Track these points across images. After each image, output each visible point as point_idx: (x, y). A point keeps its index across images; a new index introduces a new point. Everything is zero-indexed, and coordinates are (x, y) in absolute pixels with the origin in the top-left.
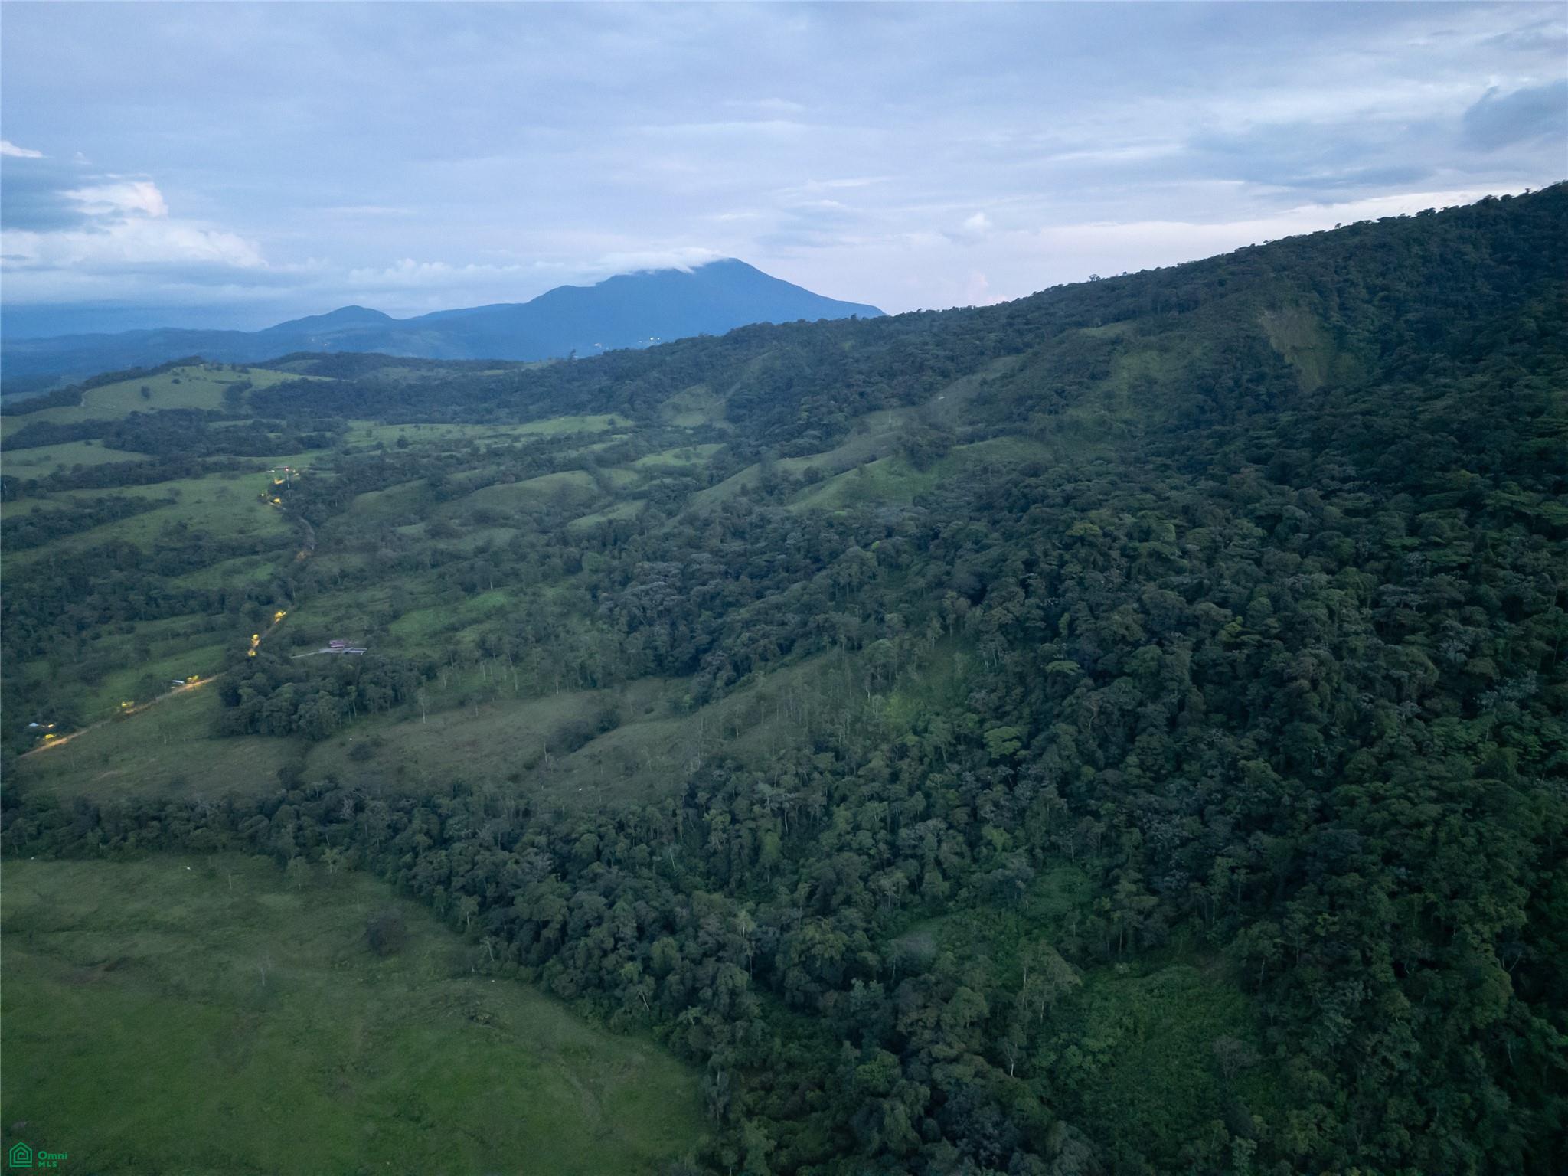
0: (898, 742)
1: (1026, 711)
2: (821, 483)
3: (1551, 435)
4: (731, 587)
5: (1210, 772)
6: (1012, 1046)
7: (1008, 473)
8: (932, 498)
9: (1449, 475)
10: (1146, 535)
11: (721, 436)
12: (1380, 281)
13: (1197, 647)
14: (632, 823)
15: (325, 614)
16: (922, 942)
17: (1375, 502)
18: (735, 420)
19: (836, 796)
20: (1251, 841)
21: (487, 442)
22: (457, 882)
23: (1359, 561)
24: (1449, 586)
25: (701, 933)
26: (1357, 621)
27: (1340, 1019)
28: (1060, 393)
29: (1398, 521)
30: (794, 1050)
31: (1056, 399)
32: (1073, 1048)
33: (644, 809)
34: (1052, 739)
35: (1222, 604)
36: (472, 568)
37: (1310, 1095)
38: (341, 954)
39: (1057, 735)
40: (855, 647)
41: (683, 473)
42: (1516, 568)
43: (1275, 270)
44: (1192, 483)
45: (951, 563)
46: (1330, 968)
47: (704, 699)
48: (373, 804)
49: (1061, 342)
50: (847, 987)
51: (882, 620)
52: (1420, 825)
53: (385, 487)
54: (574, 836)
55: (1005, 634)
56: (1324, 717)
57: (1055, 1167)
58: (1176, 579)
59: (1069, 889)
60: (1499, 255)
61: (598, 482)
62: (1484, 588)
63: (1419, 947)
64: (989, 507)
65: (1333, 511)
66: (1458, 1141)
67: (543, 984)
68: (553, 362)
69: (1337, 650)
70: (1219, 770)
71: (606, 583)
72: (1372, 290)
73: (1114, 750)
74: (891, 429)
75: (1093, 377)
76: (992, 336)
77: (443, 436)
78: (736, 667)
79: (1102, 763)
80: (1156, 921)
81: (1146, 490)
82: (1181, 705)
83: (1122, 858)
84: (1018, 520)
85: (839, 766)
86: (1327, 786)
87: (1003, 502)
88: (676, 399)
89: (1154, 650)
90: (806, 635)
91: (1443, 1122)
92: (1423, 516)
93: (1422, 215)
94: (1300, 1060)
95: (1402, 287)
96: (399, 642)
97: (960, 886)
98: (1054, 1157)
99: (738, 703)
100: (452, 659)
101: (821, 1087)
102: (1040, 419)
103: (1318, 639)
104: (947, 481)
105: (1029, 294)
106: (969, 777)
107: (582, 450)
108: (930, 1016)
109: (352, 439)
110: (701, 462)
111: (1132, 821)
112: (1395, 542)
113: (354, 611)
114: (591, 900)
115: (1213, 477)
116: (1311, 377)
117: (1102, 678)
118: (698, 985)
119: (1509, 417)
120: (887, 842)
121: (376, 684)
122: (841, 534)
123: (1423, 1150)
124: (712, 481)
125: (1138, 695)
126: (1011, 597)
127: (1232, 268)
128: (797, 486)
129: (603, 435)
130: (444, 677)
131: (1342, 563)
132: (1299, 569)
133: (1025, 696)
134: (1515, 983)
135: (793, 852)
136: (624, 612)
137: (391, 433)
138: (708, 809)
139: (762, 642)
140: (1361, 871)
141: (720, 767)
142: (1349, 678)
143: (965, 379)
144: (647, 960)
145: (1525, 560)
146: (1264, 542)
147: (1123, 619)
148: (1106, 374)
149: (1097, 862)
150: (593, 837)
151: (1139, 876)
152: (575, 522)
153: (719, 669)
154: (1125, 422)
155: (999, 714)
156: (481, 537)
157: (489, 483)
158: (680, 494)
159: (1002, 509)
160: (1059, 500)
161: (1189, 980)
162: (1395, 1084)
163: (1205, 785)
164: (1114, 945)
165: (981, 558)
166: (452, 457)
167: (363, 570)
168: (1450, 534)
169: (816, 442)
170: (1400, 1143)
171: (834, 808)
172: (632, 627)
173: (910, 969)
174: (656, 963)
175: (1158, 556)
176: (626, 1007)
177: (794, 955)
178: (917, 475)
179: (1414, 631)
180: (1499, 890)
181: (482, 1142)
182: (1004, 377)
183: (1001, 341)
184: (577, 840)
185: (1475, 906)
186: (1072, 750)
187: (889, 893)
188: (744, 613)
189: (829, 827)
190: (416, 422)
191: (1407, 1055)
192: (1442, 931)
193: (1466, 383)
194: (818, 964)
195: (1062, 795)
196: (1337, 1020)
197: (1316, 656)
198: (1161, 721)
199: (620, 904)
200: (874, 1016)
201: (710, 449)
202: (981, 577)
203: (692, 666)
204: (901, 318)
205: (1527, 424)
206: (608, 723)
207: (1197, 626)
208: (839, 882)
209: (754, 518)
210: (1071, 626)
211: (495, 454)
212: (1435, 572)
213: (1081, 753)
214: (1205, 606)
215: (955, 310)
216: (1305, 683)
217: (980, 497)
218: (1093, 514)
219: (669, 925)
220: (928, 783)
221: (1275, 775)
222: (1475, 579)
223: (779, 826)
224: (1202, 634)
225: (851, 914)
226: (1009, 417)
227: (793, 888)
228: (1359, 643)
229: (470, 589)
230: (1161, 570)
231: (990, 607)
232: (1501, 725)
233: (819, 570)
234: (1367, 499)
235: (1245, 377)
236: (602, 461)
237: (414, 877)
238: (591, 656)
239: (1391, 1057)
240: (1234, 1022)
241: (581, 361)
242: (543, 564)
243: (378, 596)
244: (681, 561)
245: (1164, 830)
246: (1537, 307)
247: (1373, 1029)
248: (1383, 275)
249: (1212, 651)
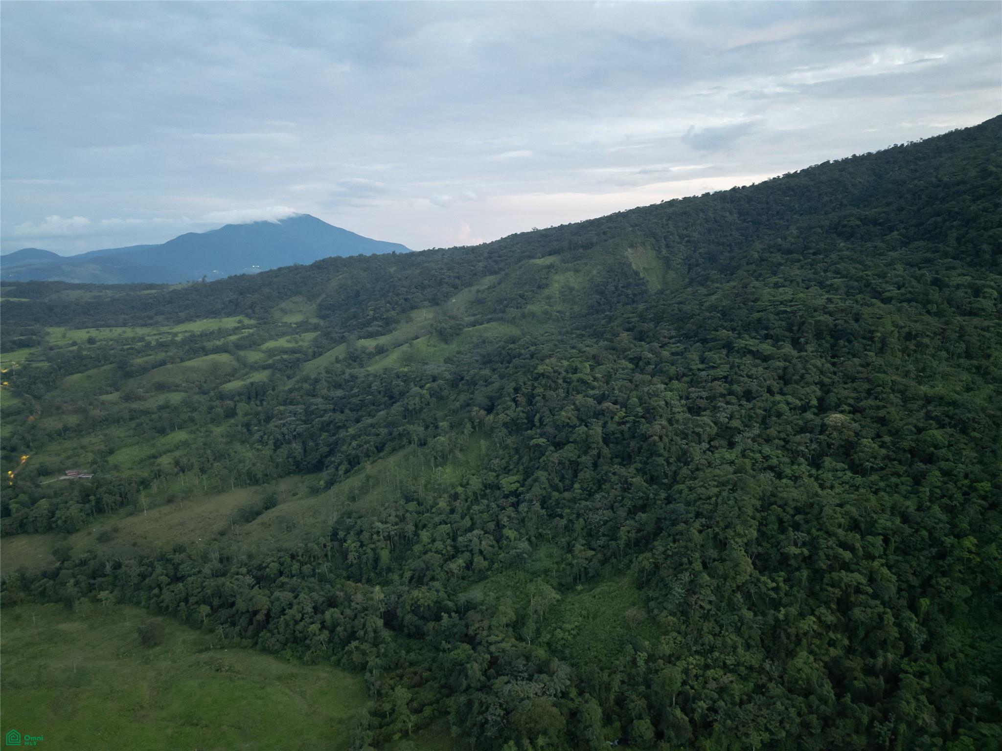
0: (452, 492)
1: (521, 468)
2: (385, 354)
3: (762, 311)
4: (339, 417)
5: (615, 487)
6: (529, 631)
7: (497, 343)
8: (455, 359)
9: (718, 333)
10: (575, 371)
11: (316, 328)
12: (685, 232)
13: (604, 426)
14: (300, 554)
15: (58, 455)
16: (476, 593)
17: (685, 348)
18: (324, 317)
19: (420, 525)
20: (637, 518)
21: (157, 337)
22: (192, 600)
23: (678, 377)
24: (720, 387)
25: (353, 604)
26: (679, 406)
27: (680, 590)
28: (522, 296)
29: (695, 356)
30: (412, 656)
31: (520, 300)
32: (559, 630)
33: (306, 545)
34: (536, 480)
35: (615, 403)
36: (160, 417)
37: (669, 628)
38: (122, 650)
39: (538, 478)
40: (423, 444)
41: (294, 351)
42: (749, 377)
43: (632, 226)
44: (597, 343)
45: (473, 393)
46: (675, 569)
47: (330, 484)
48: (127, 562)
49: (520, 268)
50: (438, 619)
51: (437, 427)
52: (710, 498)
53: (86, 370)
54: (264, 565)
55: (507, 428)
56: (666, 454)
57: (555, 677)
58: (591, 392)
59: (550, 556)
60: (742, 218)
61: (238, 360)
62: (735, 387)
63: (713, 553)
64: (490, 362)
65: (666, 353)
66: (733, 637)
67: (259, 646)
68: (190, 284)
69: (670, 421)
70: (620, 485)
71: (255, 421)
72: (682, 237)
73: (567, 482)
74: (425, 320)
75: (539, 287)
76: (480, 264)
77: (120, 335)
78: (350, 463)
79: (562, 489)
80: (595, 563)
81: (573, 348)
82: (599, 456)
83: (575, 535)
84: (508, 367)
85: (421, 508)
86: (670, 487)
87: (497, 358)
88: (283, 305)
89: (583, 428)
90: (392, 440)
91: (727, 630)
92: (707, 353)
93: (703, 195)
94: (665, 613)
95: (695, 234)
96: (116, 467)
97: (493, 563)
98: (554, 673)
99: (354, 482)
100: (158, 474)
101: (430, 670)
102: (512, 312)
103: (661, 416)
104: (462, 349)
105: (499, 238)
106: (493, 505)
107: (222, 340)
108: (486, 623)
109: (51, 340)
110: (306, 344)
111: (579, 515)
112: (694, 367)
113: (81, 451)
114: (285, 596)
115: (607, 339)
116: (654, 284)
117: (559, 446)
118: (355, 630)
119: (744, 304)
120: (451, 546)
121: (110, 493)
122: (405, 381)
123: (719, 643)
124: (315, 355)
125: (577, 452)
126: (508, 408)
127: (610, 225)
128: (371, 356)
129: (235, 330)
130: (155, 486)
131: (671, 379)
132: (650, 383)
133: (520, 459)
134: (754, 563)
135: (399, 558)
136: (272, 437)
137: (81, 335)
138: (345, 541)
139: (365, 446)
140: (686, 522)
141: (349, 517)
142: (676, 434)
143: (467, 289)
144: (323, 623)
145: (752, 372)
146: (633, 371)
147: (567, 414)
148: (547, 285)
149: (563, 540)
150: (276, 565)
151: (584, 542)
152: (224, 386)
153: (339, 464)
154: (558, 312)
155: (507, 471)
156: (161, 399)
157: (163, 363)
158: (294, 365)
159: (497, 362)
160: (528, 356)
161: (612, 588)
162: (706, 617)
163: (613, 493)
164: (575, 579)
165: (490, 388)
166: (132, 348)
167: (79, 425)
168: (719, 362)
169: (380, 329)
170: (710, 642)
171: (420, 532)
172: (277, 445)
173: (470, 606)
174: (328, 623)
175: (582, 381)
176: (313, 649)
177: (408, 607)
178: (444, 346)
179: (705, 410)
180: (744, 523)
181: (240, 728)
182: (489, 288)
183: (486, 267)
184: (266, 567)
185: (735, 531)
186: (547, 485)
187: (455, 571)
188: (351, 431)
189: (417, 542)
190: (97, 327)
191: (710, 602)
192: (722, 545)
193: (726, 286)
194: (422, 609)
195: (543, 508)
196: (678, 590)
197: (661, 424)
198: (590, 465)
199: (302, 595)
200: (455, 630)
201: (310, 336)
202: (491, 398)
203: (319, 466)
204: (423, 253)
205: (752, 306)
206: (270, 504)
207: (603, 415)
208: (428, 569)
209: (347, 376)
210: (541, 420)
211: (162, 346)
212: (713, 381)
213: (551, 486)
214: (607, 404)
215: (455, 248)
216: (656, 438)
217: (484, 357)
218: (547, 361)
219: (332, 603)
220: (471, 511)
221: (645, 484)
222: (731, 383)
223: (389, 546)
224: (606, 419)
225: (436, 584)
226: (495, 311)
227: (401, 576)
228: (679, 417)
229: (162, 432)
230: (584, 388)
231: (497, 414)
232: (745, 450)
233: (394, 403)
234: (681, 347)
235: (620, 285)
236: (238, 346)
237: (162, 602)
238: (254, 465)
239: (703, 604)
240: (634, 604)
241: (212, 283)
242: (210, 413)
243: (95, 441)
244: (304, 404)
245: (596, 518)
246: (758, 246)
247: (695, 593)
248: (686, 229)
249: (612, 427)
